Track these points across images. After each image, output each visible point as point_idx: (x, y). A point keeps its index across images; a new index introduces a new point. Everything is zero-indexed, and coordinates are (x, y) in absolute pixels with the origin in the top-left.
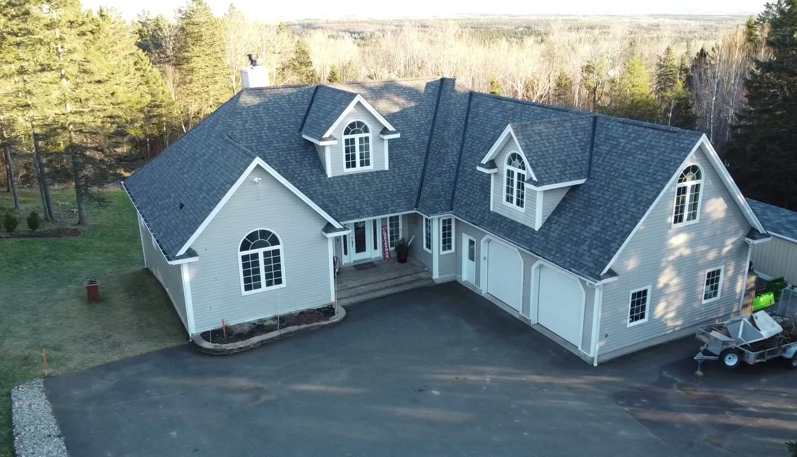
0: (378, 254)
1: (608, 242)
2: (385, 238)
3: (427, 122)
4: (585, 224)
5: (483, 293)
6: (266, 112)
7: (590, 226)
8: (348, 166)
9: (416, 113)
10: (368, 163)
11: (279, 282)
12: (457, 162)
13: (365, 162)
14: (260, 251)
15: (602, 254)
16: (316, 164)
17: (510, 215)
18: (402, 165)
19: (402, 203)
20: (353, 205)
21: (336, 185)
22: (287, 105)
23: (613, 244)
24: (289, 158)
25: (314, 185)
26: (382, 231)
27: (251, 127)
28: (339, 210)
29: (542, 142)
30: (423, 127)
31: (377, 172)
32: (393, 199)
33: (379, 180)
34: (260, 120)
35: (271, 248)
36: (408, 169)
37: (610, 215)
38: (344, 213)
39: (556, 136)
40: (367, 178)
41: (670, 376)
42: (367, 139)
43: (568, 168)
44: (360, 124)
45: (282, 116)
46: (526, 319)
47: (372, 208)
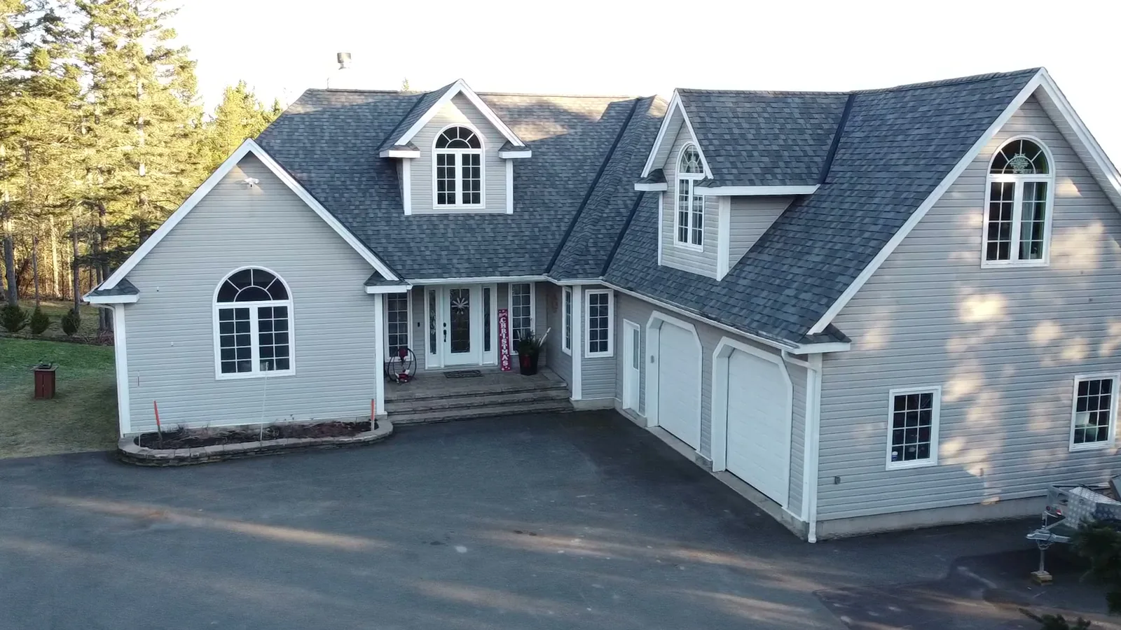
0: (490, 359)
1: (831, 277)
2: (504, 331)
3: (597, 153)
4: (799, 256)
5: (651, 425)
6: (331, 120)
7: (807, 257)
8: (441, 200)
9: (582, 140)
10: (476, 199)
11: (284, 365)
12: (631, 207)
13: (472, 196)
14: (254, 306)
15: (816, 298)
16: (390, 194)
17: (683, 263)
18: (538, 209)
19: (524, 264)
20: (435, 257)
21: (415, 227)
22: (368, 114)
23: (840, 278)
24: (348, 183)
25: (376, 224)
26: (499, 319)
27: (302, 138)
28: (409, 262)
29: (735, 120)
30: (589, 161)
31: (491, 215)
32: (507, 255)
33: (491, 226)
34: (318, 130)
35: (272, 304)
36: (545, 216)
37: (845, 232)
38: (416, 267)
39: (766, 115)
40: (472, 222)
41: (972, 575)
42: (476, 158)
43: (781, 164)
44: (465, 132)
45: (354, 128)
46: (704, 461)
47: (467, 265)
